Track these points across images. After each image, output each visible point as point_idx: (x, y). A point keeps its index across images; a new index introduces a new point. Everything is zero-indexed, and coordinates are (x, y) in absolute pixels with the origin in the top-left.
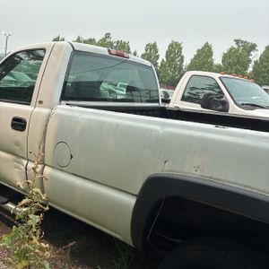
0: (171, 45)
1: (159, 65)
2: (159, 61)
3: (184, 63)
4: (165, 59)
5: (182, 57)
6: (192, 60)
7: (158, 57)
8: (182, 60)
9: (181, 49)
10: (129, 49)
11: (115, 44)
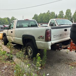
0: (67, 10)
1: (64, 17)
3: (72, 15)
4: (66, 15)
5: (71, 13)
6: (74, 14)
8: (71, 14)
9: (70, 11)
10: (55, 14)
11: (51, 13)
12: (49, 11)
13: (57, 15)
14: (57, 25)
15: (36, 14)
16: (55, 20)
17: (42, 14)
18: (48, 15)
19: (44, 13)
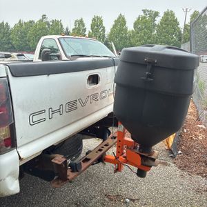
0: (94, 20)
2: (87, 33)
4: (91, 31)
5: (104, 28)
7: (85, 30)
8: (104, 30)
9: (102, 21)
10: (62, 26)
11: (51, 23)
12: (44, 17)
13: (67, 29)
14: (64, 57)
15: (5, 23)
16: (58, 39)
17: (25, 23)
18: (44, 28)
19: (31, 22)
